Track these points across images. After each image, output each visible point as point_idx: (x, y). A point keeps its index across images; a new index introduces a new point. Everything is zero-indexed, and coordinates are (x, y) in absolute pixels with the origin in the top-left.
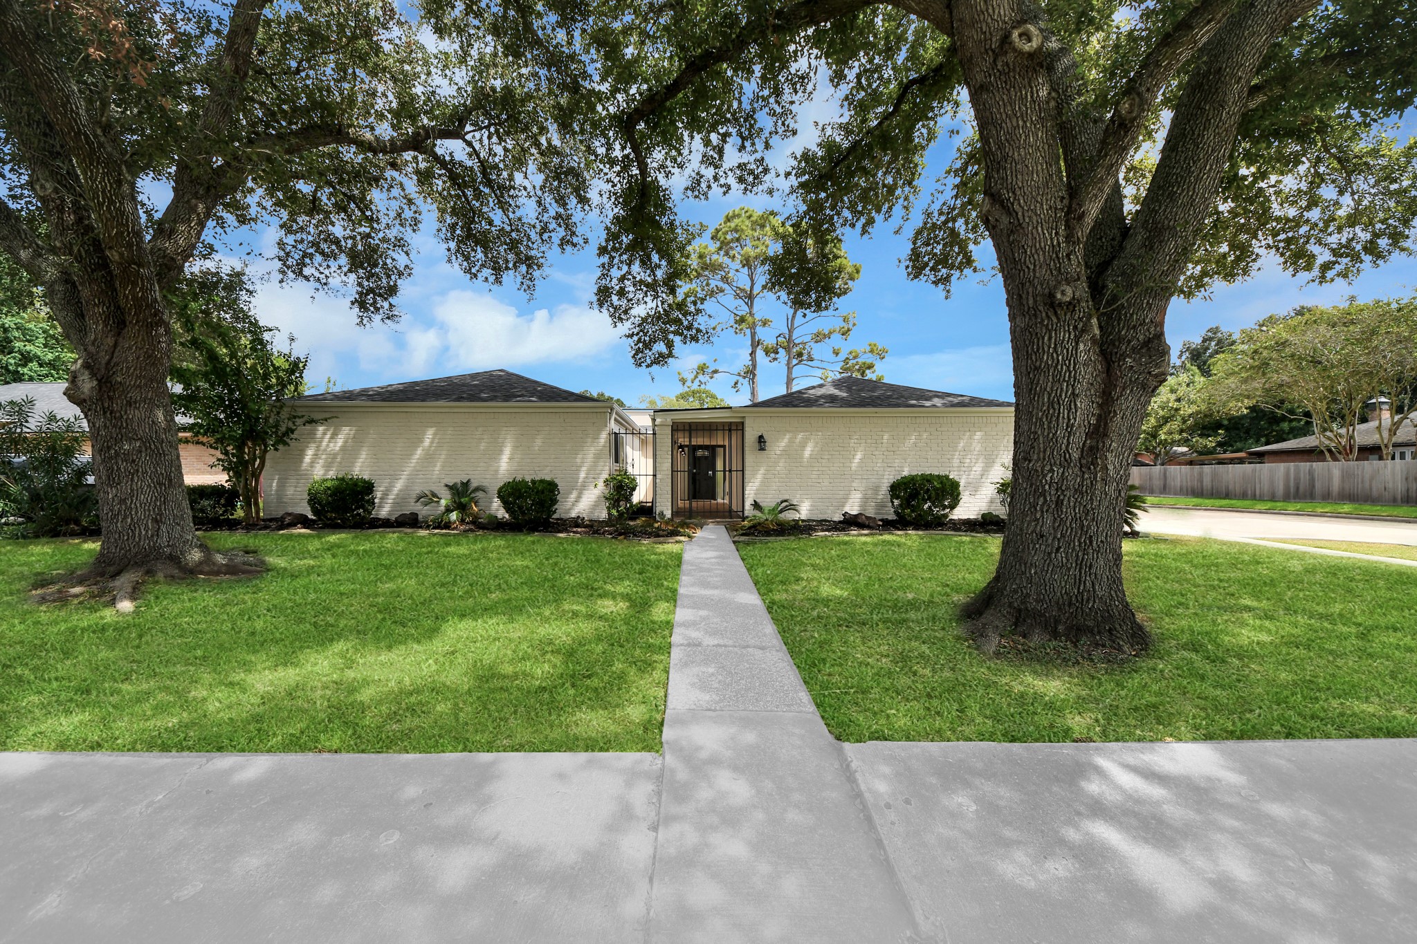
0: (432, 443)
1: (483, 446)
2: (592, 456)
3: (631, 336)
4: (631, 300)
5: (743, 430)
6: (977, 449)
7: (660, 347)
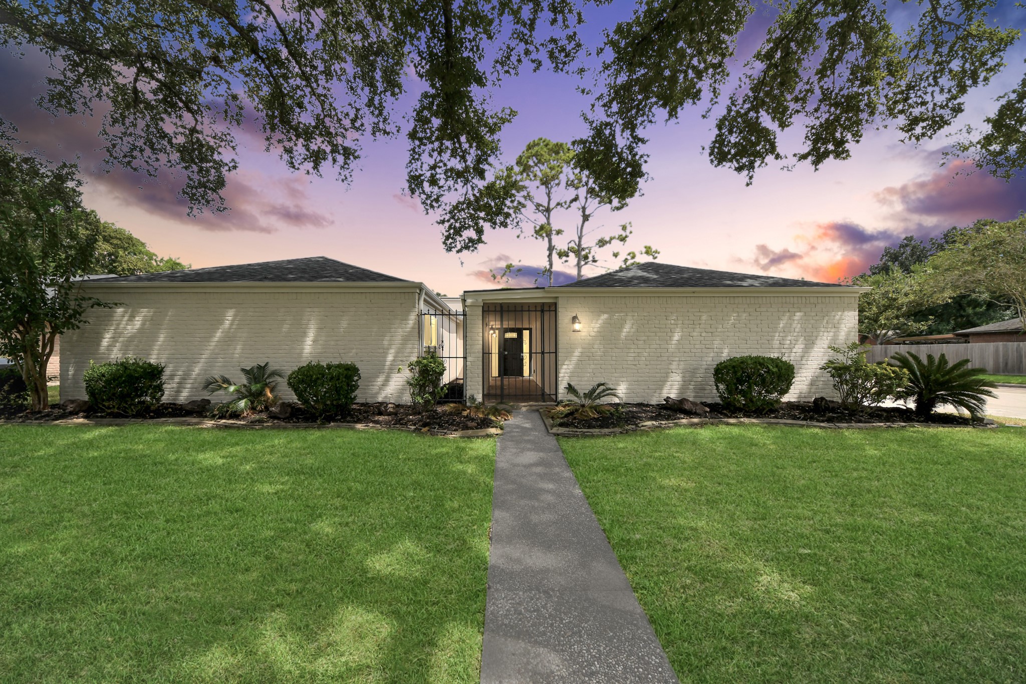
0: (232, 324)
1: (286, 328)
2: (400, 337)
3: (443, 222)
4: (442, 187)
5: (556, 311)
6: (797, 330)
7: (471, 233)
